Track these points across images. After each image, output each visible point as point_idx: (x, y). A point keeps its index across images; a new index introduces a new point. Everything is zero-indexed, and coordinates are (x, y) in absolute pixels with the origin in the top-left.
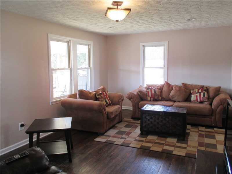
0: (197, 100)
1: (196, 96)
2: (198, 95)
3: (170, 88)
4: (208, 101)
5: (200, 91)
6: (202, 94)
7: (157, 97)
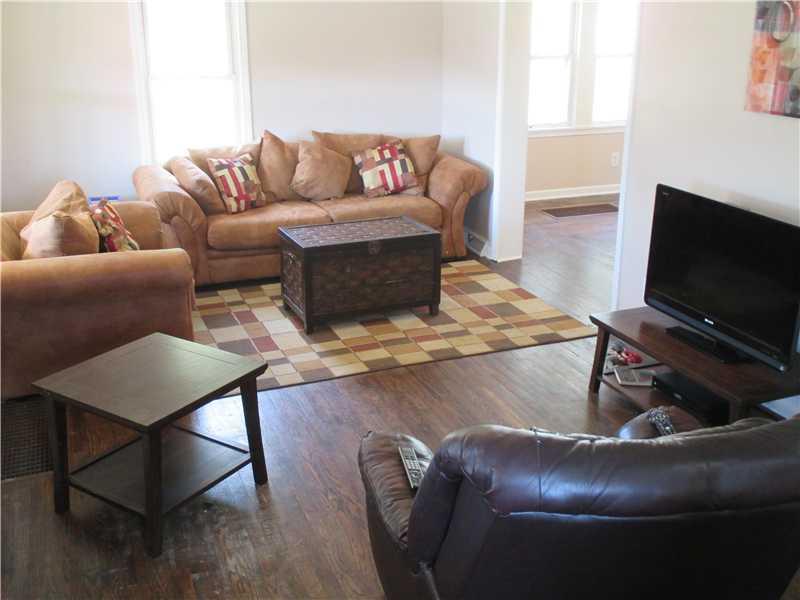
0: (385, 186)
1: (378, 174)
2: (385, 167)
3: (288, 154)
4: (418, 185)
5: (387, 154)
6: (397, 164)
7: (255, 194)
